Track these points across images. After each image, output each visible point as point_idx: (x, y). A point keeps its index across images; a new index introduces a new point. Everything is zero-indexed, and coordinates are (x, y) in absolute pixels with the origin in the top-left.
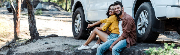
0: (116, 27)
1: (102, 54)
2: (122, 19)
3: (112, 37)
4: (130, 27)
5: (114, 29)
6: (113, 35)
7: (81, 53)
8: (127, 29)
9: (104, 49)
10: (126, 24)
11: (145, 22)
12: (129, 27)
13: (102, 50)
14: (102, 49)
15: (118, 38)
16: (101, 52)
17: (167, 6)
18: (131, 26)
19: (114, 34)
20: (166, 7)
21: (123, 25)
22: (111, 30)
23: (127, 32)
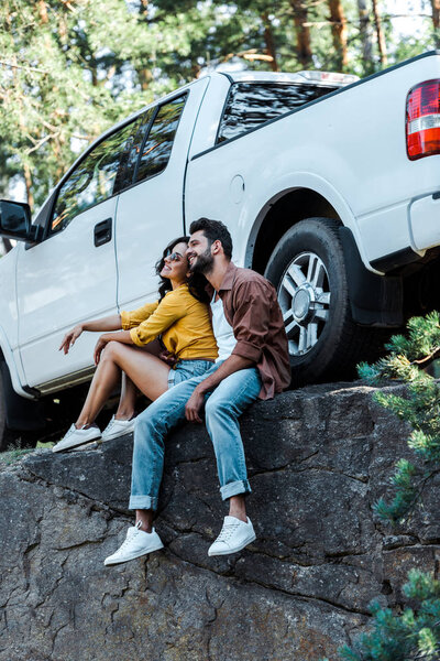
0: (202, 332)
1: (158, 441)
2: (222, 293)
3: (187, 374)
4: (264, 312)
5: (194, 342)
6: (190, 367)
7: (58, 461)
8: (254, 325)
9: (164, 421)
10: (246, 304)
11: (313, 300)
12: (257, 315)
13: (158, 426)
14: (154, 421)
15: (216, 369)
16: (155, 436)
17: (414, 200)
18: (267, 311)
19: (193, 360)
20: (409, 206)
21: (233, 314)
22: (178, 349)
23: (254, 337)
